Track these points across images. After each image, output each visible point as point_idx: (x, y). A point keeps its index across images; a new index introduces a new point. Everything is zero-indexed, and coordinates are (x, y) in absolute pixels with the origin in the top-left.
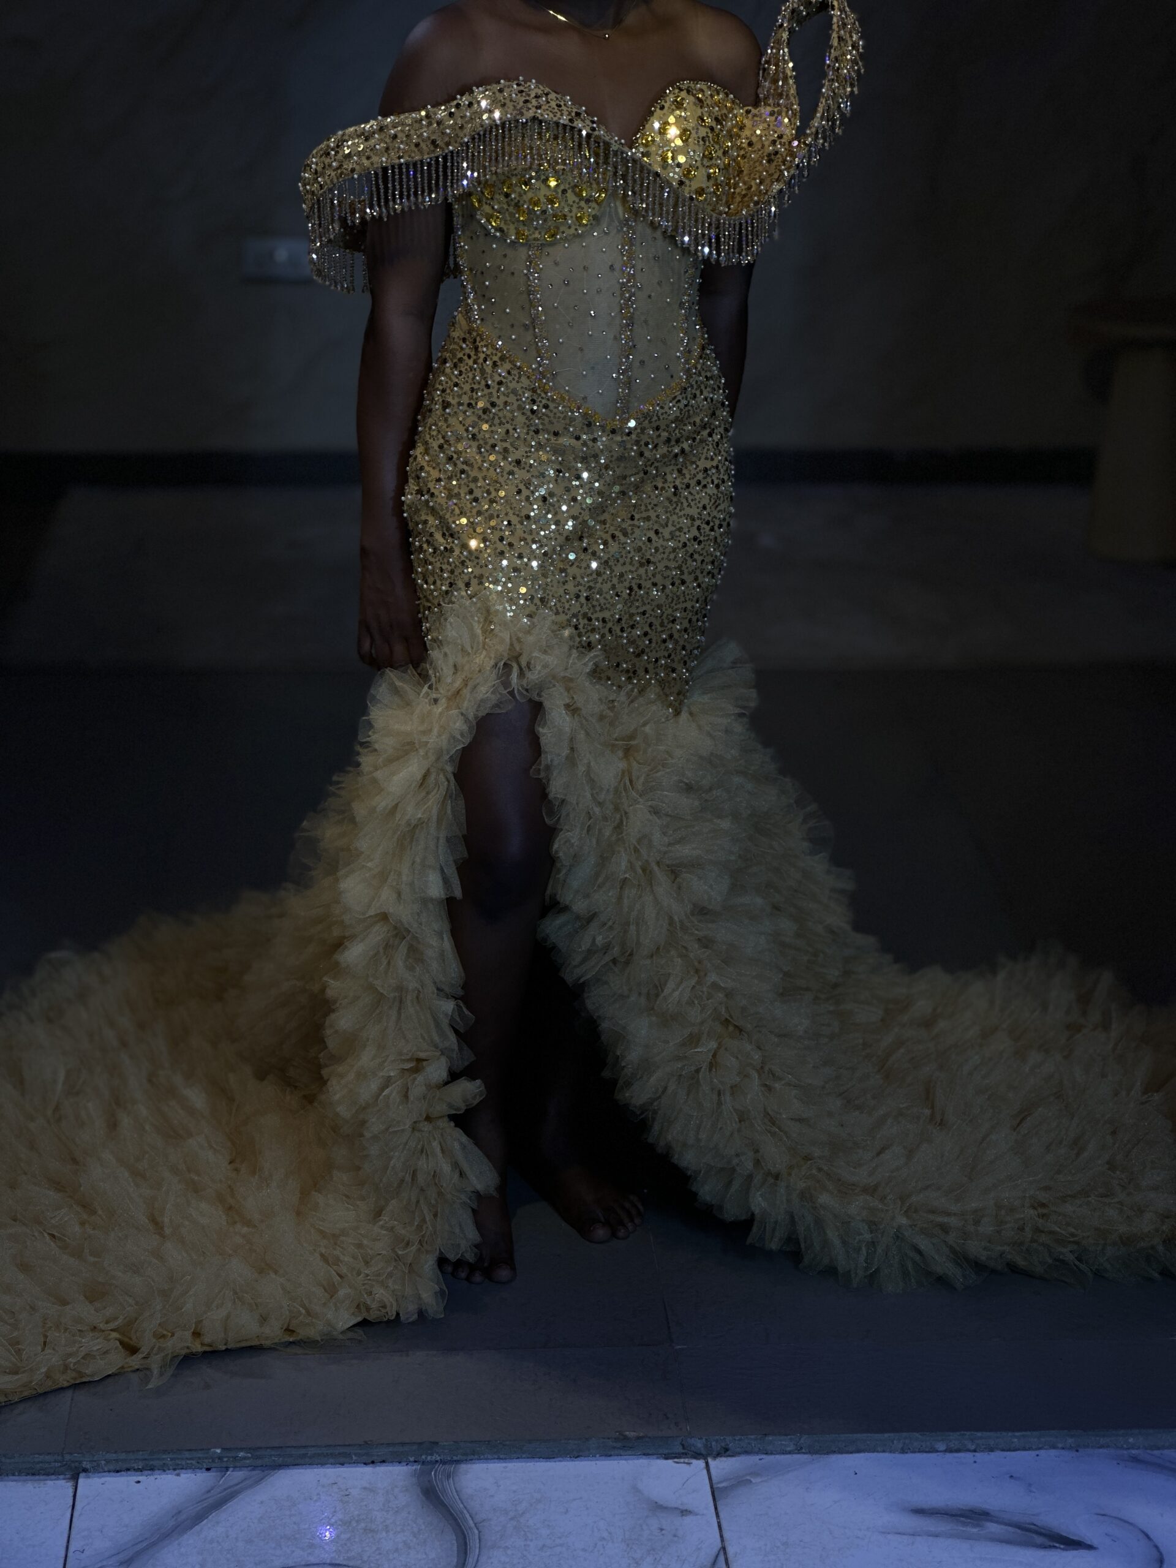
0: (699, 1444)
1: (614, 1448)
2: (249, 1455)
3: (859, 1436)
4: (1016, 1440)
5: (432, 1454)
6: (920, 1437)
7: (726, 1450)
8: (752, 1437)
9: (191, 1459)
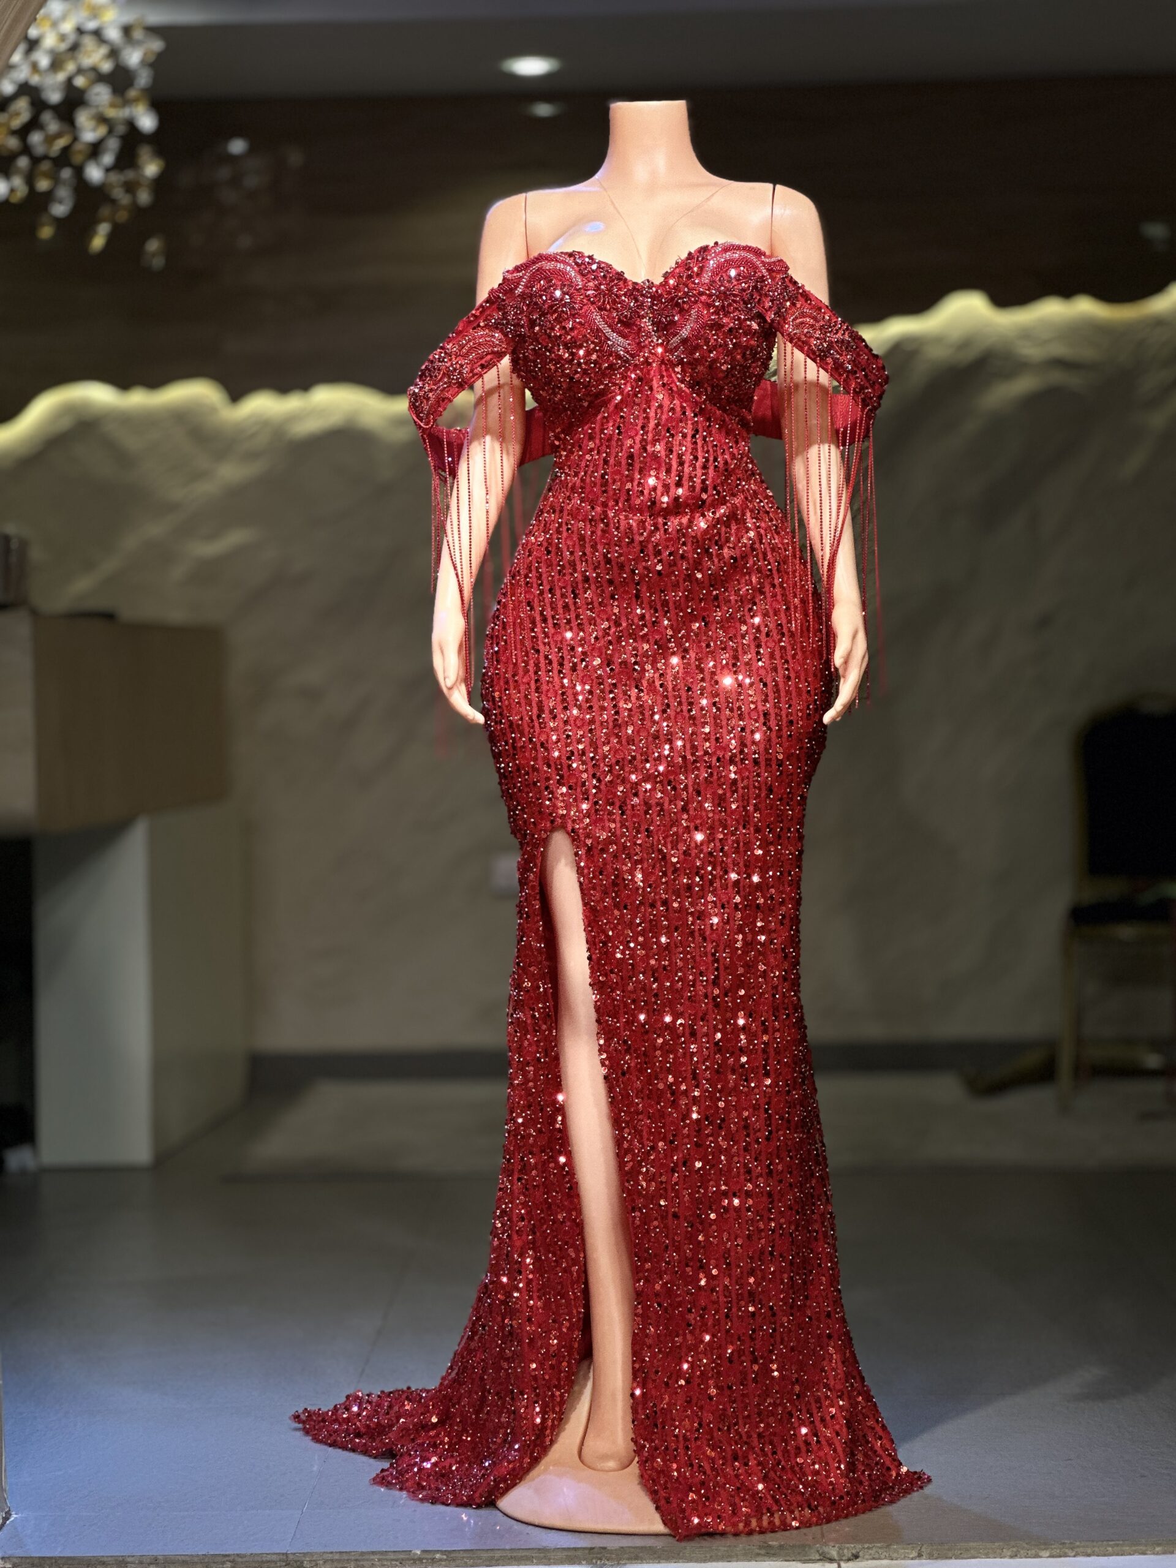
0: (834, 1553)
1: (758, 1554)
2: (445, 1557)
3: (971, 1544)
4: (1110, 1549)
5: (601, 1559)
6: (1026, 1546)
7: (856, 1557)
8: (879, 1545)
9: (396, 1560)
